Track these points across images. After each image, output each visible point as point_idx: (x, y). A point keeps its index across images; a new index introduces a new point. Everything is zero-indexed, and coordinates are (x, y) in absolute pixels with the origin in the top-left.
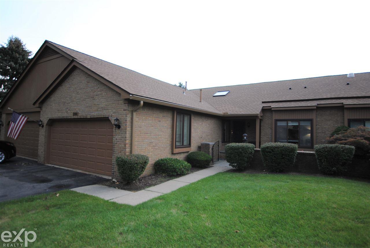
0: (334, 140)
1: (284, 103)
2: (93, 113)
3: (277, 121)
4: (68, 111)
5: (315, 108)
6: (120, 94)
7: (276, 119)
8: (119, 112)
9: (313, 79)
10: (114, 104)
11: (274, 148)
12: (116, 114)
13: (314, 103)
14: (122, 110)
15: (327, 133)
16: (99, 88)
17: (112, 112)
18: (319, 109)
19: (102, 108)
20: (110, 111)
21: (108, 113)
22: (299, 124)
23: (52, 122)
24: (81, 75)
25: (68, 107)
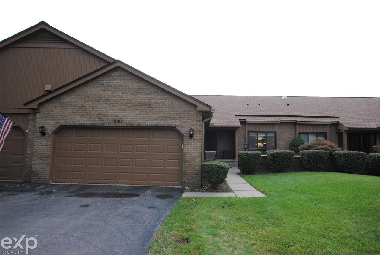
0: (308, 147)
1: (254, 117)
2: (151, 122)
3: (250, 132)
4: (101, 117)
5: (279, 123)
6: (197, 106)
7: (249, 130)
8: (191, 122)
9: (259, 97)
10: (183, 115)
11: (281, 154)
12: (186, 124)
13: (278, 119)
14: (195, 120)
15: (285, 142)
16: (158, 96)
17: (180, 122)
18: (282, 123)
19: (164, 117)
20: (177, 120)
21: (175, 123)
22: (266, 135)
23: (63, 129)
24: (126, 78)
25: (101, 112)
